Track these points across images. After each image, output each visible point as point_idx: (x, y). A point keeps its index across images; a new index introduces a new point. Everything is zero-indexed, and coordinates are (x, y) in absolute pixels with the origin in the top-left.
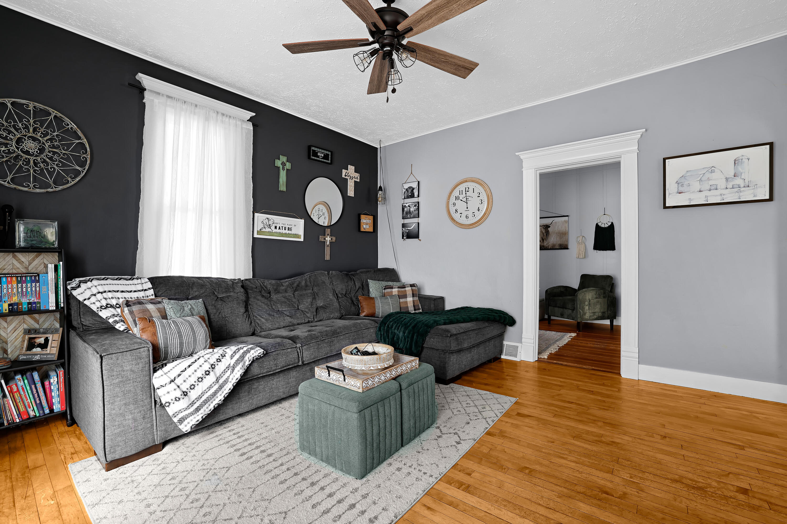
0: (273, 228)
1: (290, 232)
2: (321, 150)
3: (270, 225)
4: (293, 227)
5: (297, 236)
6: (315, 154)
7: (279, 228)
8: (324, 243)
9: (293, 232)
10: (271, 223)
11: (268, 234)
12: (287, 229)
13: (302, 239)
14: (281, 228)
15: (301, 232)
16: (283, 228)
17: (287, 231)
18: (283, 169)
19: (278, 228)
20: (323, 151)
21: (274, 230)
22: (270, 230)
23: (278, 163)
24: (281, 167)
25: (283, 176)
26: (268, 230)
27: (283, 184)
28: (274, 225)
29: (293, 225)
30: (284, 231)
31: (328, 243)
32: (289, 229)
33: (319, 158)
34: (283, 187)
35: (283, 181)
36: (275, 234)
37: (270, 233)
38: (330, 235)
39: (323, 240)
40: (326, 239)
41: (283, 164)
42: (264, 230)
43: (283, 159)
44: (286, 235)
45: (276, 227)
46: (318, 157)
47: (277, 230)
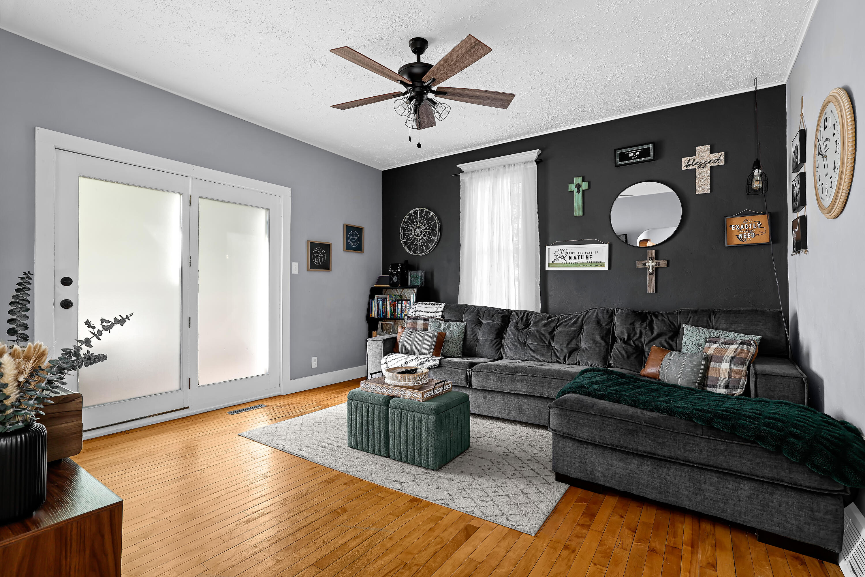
0: (567, 258)
1: (589, 261)
2: (630, 149)
3: (563, 256)
4: (593, 255)
5: (601, 264)
6: (624, 157)
7: (575, 258)
8: (647, 269)
9: (594, 259)
10: (564, 253)
11: (561, 266)
12: (585, 257)
13: (606, 268)
14: (577, 257)
15: (605, 260)
16: (580, 257)
17: (585, 260)
18: (578, 192)
19: (573, 258)
20: (634, 149)
21: (569, 261)
22: (563, 261)
23: (572, 187)
24: (575, 190)
25: (578, 199)
26: (561, 261)
27: (579, 209)
28: (568, 255)
29: (593, 253)
30: (581, 261)
31: (650, 270)
32: (587, 257)
33: (632, 159)
34: (578, 212)
35: (578, 206)
36: (570, 265)
37: (565, 264)
38: (654, 258)
39: (641, 266)
40: (647, 264)
41: (578, 186)
42: (557, 262)
43: (578, 180)
44: (583, 264)
45: (570, 258)
46: (630, 159)
47: (573, 260)
